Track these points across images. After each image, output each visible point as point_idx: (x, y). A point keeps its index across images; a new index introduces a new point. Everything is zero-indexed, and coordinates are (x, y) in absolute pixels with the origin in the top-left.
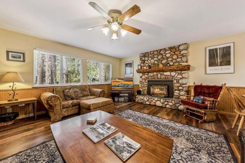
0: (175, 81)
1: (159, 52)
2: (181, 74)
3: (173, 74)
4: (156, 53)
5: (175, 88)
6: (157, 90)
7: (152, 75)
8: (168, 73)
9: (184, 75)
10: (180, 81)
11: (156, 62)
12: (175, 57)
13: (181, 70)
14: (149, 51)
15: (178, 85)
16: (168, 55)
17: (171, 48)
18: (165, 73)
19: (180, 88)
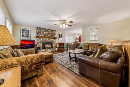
0: (53, 42)
1: (48, 30)
2: (54, 40)
3: (52, 39)
4: (46, 30)
6: (48, 46)
7: (45, 39)
8: (51, 39)
11: (46, 34)
12: (53, 34)
14: (43, 28)
16: (51, 32)
17: (52, 30)
18: (50, 39)
19: (54, 44)
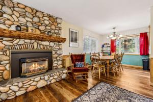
0: (54, 53)
2: (58, 45)
3: (52, 44)
4: (30, 11)
5: (54, 59)
6: (34, 66)
7: (22, 42)
8: (47, 43)
9: (60, 46)
10: (58, 52)
12: (53, 27)
13: (59, 42)
15: (57, 55)
17: (50, 17)
18: (43, 43)
19: (58, 58)
